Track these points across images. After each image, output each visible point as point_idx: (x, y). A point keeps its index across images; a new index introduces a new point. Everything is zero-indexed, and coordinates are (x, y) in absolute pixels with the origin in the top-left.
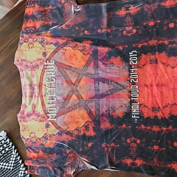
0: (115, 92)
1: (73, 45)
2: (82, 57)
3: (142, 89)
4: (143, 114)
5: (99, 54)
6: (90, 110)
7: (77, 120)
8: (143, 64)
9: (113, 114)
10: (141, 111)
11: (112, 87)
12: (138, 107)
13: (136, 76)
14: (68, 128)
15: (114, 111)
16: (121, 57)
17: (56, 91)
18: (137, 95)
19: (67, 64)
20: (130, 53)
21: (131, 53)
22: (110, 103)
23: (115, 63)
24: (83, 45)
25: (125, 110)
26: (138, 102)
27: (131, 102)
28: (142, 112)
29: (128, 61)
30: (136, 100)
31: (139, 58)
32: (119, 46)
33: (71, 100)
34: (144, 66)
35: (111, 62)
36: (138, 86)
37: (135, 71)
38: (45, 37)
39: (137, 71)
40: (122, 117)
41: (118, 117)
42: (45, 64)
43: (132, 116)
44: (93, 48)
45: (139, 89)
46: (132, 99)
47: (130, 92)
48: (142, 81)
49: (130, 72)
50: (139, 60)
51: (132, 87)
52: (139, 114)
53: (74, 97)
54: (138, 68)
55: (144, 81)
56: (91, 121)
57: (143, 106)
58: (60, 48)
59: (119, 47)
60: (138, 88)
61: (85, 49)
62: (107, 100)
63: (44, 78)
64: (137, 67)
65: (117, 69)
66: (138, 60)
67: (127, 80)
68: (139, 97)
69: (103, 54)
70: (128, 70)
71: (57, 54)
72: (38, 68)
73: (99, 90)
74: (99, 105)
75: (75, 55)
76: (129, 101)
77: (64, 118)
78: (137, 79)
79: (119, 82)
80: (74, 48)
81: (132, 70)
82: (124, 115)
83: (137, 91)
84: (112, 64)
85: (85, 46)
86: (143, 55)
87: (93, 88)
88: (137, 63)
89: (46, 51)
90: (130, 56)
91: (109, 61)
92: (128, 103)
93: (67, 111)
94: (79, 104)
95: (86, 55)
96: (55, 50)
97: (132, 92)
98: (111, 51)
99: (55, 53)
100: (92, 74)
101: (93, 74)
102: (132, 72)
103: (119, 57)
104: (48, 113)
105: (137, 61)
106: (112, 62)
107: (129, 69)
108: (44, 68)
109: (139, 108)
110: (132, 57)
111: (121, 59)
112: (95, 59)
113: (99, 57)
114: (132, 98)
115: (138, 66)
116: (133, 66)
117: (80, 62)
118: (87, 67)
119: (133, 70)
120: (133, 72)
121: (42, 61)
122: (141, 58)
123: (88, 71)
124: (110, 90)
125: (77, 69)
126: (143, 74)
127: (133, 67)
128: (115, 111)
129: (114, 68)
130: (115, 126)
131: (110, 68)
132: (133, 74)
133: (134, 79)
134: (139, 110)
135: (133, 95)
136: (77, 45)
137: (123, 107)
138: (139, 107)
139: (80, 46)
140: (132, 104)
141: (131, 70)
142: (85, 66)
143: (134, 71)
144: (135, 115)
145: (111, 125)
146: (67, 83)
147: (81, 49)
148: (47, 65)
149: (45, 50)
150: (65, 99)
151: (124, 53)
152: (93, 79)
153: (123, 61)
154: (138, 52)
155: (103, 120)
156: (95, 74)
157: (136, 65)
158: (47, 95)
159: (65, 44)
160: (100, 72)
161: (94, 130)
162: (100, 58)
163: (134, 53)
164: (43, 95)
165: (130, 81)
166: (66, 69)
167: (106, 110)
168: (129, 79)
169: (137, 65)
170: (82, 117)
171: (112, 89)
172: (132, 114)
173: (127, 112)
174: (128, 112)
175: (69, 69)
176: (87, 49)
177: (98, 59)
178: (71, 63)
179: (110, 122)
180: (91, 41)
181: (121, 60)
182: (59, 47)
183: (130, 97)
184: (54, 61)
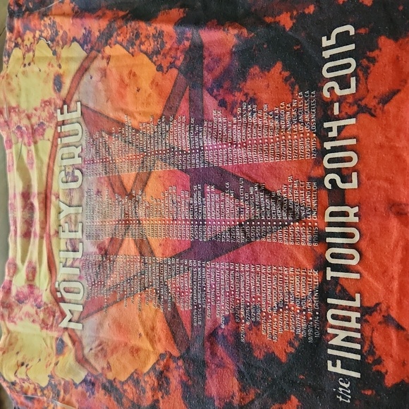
0: (261, 237)
1: (128, 36)
2: (153, 82)
3: (375, 223)
4: (379, 361)
5: (206, 62)
6: (174, 306)
7: (135, 342)
8: (383, 89)
9: (254, 339)
10: (368, 343)
11: (249, 212)
12: (353, 320)
13: (350, 159)
14: (109, 368)
15: (257, 324)
16: (285, 67)
17: (84, 221)
18: (352, 257)
19: (111, 115)
20: (324, 39)
21: (329, 38)
22: (242, 284)
23: (264, 96)
24: (155, 28)
25: (299, 326)
26: (358, 296)
27: (326, 290)
28: (372, 352)
29: (315, 83)
30: (346, 285)
31: (365, 62)
32: (280, 13)
33: (120, 259)
34: (386, 100)
35: (246, 95)
36: (356, 209)
37: (343, 133)
38: (58, 20)
39: (355, 132)
40: (284, 359)
41: (271, 358)
42: (60, 118)
43: (330, 363)
44: (187, 39)
45: (363, 227)
46: (330, 274)
47: (321, 237)
48: (377, 183)
49: (323, 135)
50: (363, 72)
51: (332, 214)
52: (358, 357)
53: (129, 246)
54: (361, 116)
55: (386, 185)
56: (176, 353)
57: (377, 317)
58: (94, 53)
59: (278, 19)
60: (356, 220)
61: (163, 43)
62: (229, 270)
63: (56, 170)
64: (355, 108)
65: (271, 125)
66: (361, 74)
67: (310, 179)
68: (360, 268)
69: (218, 60)
70: (314, 127)
71: (86, 78)
72: (43, 135)
73: (203, 220)
74: (202, 291)
75: (135, 75)
76: (317, 281)
77: (101, 324)
78: (354, 175)
79: (276, 187)
80: (131, 50)
81: (330, 129)
82: (293, 350)
83: (351, 236)
84: (253, 101)
85: (161, 34)
86: (383, 41)
87: (184, 213)
88: (353, 90)
89: (61, 71)
90: (326, 54)
91: (240, 90)
92: (313, 294)
93: (110, 302)
94: (141, 274)
95: (165, 70)
96: (82, 65)
97: (329, 240)
98: (247, 41)
99: (83, 75)
100: (182, 151)
101: (187, 153)
102: (331, 135)
103: (279, 65)
104: (63, 300)
105: (353, 80)
106: (251, 95)
107: (319, 124)
108: (56, 134)
109: (358, 326)
110: (333, 58)
111: (286, 74)
112: (193, 87)
113: (205, 73)
114: (329, 269)
115: (358, 107)
116: (336, 105)
117: (148, 104)
118: (167, 122)
119: (334, 125)
120: (334, 139)
121: (53, 108)
122: (373, 60)
123: (170, 140)
124: (240, 225)
125: (137, 131)
126: (381, 146)
127: (336, 112)
128: (259, 323)
129: (260, 123)
130: (258, 396)
131: (244, 120)
132: (334, 150)
133: (338, 171)
134: (358, 335)
135: (333, 256)
136: (138, 35)
137: (289, 309)
138: (358, 320)
139: (146, 37)
140: (330, 301)
141: (326, 125)
142: (161, 118)
143: (340, 129)
144: (339, 362)
145: (243, 389)
146: (111, 189)
147: (150, 50)
148: (63, 123)
149: (60, 66)
150: (103, 252)
151: (298, 42)
152: (186, 171)
153: (292, 85)
154: (362, 31)
155: (217, 361)
156: (191, 150)
157: (350, 100)
158: (62, 235)
159: (106, 37)
160: (208, 142)
161: (184, 398)
162: (208, 78)
163: (343, 39)
164: (52, 232)
165: (320, 181)
166: (110, 134)
167: (227, 313)
168: (317, 172)
169: (356, 98)
170: (150, 332)
171: (250, 220)
172: (330, 351)
173: (306, 339)
174: (311, 339)
175: (116, 133)
176: (168, 46)
177: (203, 85)
178: (124, 107)
179: (241, 376)
180: (182, 10)
181: (286, 80)
182: (92, 49)
183: (322, 266)
184: (79, 104)
